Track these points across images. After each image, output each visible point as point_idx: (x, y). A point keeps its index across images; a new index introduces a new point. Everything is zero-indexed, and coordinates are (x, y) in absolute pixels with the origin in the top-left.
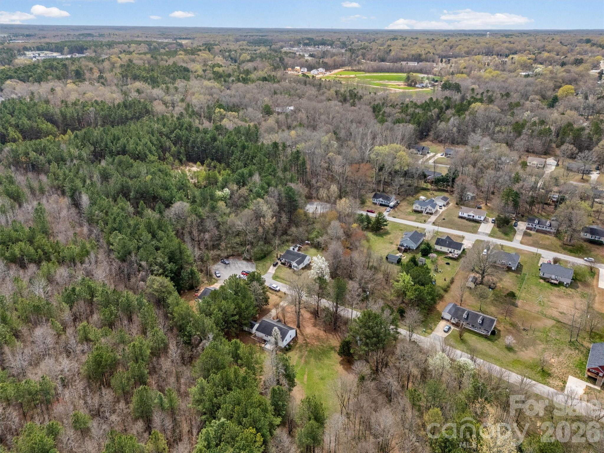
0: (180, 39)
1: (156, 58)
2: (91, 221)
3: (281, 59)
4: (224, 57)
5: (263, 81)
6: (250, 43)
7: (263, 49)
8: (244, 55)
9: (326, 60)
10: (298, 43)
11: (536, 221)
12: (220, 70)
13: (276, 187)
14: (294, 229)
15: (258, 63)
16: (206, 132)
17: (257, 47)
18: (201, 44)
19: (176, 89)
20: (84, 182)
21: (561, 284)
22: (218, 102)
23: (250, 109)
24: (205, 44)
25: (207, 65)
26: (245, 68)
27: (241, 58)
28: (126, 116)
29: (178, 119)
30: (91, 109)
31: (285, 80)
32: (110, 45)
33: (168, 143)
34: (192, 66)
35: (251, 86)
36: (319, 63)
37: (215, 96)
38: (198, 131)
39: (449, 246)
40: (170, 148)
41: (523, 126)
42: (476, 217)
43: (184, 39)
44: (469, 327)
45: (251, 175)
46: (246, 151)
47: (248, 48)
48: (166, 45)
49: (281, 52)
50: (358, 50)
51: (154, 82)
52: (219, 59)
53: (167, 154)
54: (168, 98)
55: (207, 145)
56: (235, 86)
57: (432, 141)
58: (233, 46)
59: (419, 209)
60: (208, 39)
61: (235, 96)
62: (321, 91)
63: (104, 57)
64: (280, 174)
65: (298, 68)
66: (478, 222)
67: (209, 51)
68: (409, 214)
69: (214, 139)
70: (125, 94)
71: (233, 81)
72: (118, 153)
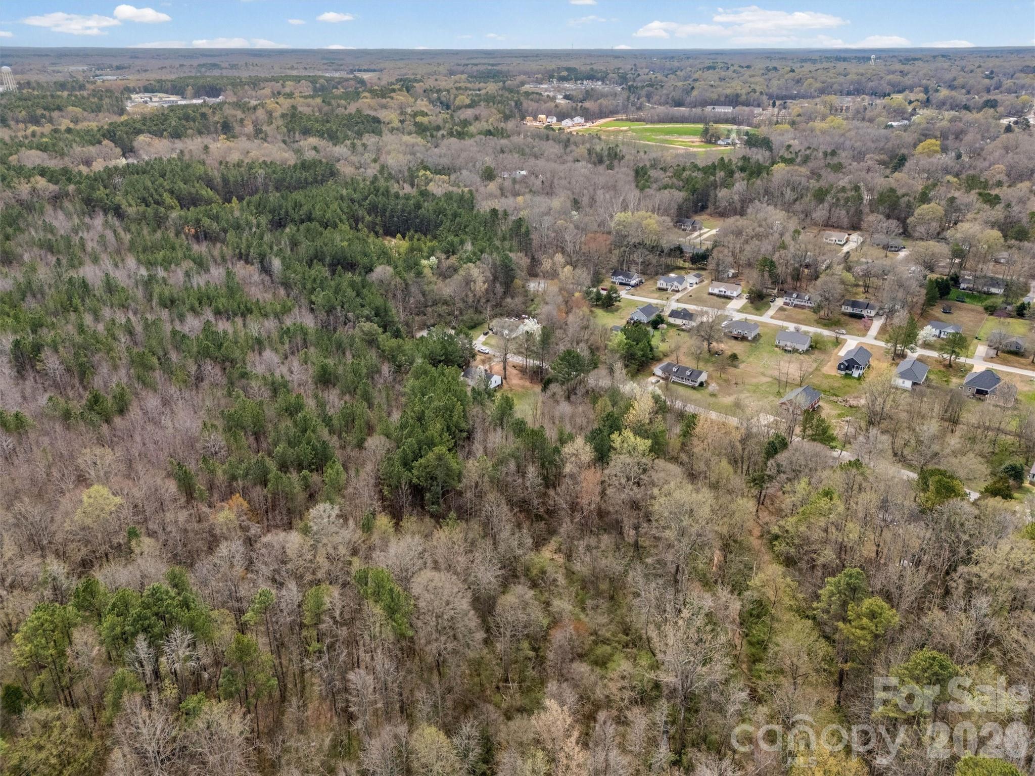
0: (360, 71)
1: (329, 104)
2: (286, 285)
3: (518, 104)
4: (431, 101)
5: (486, 135)
6: (473, 77)
7: (491, 87)
8: (461, 97)
9: (587, 104)
10: (549, 76)
11: (795, 295)
12: (425, 120)
13: (491, 254)
14: (509, 300)
15: (481, 110)
16: (407, 197)
17: (482, 85)
18: (393, 80)
19: (364, 145)
20: (271, 248)
21: (795, 351)
22: (422, 163)
23: (464, 172)
24: (401, 80)
25: (406, 113)
26: (462, 117)
27: (457, 102)
28: (306, 179)
29: (372, 183)
30: (261, 171)
31: (519, 134)
32: (255, 83)
33: (361, 212)
34: (383, 115)
35: (468, 142)
36: (576, 109)
37: (418, 155)
38: (397, 196)
39: (683, 318)
40: (363, 218)
41: (827, 192)
42: (728, 293)
43: (365, 71)
44: (679, 380)
45: (462, 242)
46: (458, 219)
47: (469, 85)
48: (339, 83)
49: (518, 92)
50: (643, 87)
51: (333, 138)
52: (423, 105)
53: (360, 226)
54: (354, 159)
55: (410, 213)
56: (446, 142)
57: (711, 215)
58: (445, 83)
59: (664, 286)
60: (404, 71)
61: (445, 155)
62: (568, 150)
63: (254, 103)
64: (497, 243)
65: (543, 117)
66: (729, 298)
67: (408, 91)
68: (653, 292)
69: (418, 206)
70: (298, 151)
71: (443, 136)
72: (302, 222)
